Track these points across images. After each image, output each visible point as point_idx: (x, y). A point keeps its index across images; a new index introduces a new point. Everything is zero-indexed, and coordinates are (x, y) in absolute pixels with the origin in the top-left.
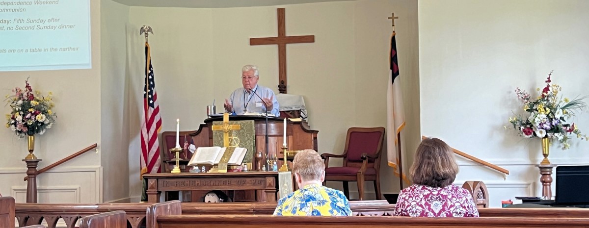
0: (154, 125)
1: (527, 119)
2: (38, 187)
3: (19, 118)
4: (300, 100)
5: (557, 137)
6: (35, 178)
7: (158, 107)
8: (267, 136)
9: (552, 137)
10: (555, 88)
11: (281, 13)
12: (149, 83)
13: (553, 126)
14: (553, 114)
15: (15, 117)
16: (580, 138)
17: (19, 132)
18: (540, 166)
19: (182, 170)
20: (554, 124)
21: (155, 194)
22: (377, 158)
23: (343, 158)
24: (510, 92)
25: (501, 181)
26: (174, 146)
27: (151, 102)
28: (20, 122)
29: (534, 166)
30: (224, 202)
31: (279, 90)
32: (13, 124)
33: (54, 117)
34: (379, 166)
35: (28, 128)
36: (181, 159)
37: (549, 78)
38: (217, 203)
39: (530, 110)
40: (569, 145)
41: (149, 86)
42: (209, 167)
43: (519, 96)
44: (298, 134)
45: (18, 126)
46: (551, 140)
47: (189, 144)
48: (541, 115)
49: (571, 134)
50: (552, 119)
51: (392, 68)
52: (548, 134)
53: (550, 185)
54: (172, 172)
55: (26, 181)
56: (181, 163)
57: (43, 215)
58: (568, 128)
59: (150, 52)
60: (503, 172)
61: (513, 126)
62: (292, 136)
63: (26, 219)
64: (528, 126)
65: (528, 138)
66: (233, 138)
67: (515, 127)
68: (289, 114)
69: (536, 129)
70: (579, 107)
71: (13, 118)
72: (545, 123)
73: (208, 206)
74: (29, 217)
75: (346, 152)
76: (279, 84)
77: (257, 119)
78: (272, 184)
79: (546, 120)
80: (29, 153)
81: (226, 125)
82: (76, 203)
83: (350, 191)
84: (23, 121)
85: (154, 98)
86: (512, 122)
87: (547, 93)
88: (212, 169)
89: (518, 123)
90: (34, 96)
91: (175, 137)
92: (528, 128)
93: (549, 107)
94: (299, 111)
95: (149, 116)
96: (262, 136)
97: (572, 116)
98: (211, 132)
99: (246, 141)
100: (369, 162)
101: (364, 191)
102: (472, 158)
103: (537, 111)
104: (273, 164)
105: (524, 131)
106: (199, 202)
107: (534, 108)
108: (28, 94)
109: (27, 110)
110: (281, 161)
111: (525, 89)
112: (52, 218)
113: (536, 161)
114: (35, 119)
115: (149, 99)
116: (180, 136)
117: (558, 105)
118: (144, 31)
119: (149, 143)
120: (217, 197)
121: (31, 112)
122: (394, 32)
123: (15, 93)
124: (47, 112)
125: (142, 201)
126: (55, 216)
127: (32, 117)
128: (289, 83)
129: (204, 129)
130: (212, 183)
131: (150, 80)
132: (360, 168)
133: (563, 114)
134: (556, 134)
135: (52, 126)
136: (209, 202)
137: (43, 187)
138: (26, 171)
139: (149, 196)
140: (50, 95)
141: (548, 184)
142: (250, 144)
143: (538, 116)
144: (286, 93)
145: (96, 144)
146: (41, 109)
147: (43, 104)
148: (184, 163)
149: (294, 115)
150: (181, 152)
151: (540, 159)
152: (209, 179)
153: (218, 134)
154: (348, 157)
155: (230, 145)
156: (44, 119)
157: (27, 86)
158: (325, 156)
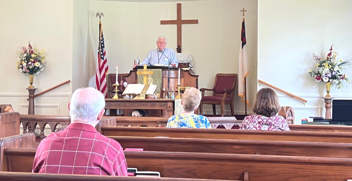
0: (104, 70)
1: (318, 71)
2: (35, 104)
3: (25, 64)
4: (189, 57)
5: (335, 82)
6: (33, 99)
7: (106, 60)
8: (169, 78)
9: (332, 82)
10: (335, 54)
11: (179, 6)
12: (101, 45)
13: (333, 75)
14: (333, 68)
15: (22, 64)
16: (348, 82)
17: (24, 72)
18: (325, 98)
19: (119, 97)
20: (333, 74)
22: (232, 91)
23: (213, 91)
24: (309, 55)
25: (303, 106)
26: (115, 83)
27: (102, 56)
28: (25, 67)
29: (321, 98)
30: (142, 116)
31: (177, 51)
32: (21, 67)
33: (45, 64)
34: (233, 96)
35: (30, 70)
36: (118, 91)
37: (331, 48)
38: (139, 117)
39: (320, 66)
40: (342, 87)
41: (101, 47)
42: (134, 95)
43: (314, 58)
44: (187, 77)
45: (24, 69)
46: (331, 83)
47: (124, 82)
48: (326, 69)
49: (343, 80)
50: (332, 71)
51: (242, 40)
52: (330, 80)
53: (330, 109)
54: (113, 98)
55: (28, 101)
56: (118, 93)
57: (37, 122)
58: (341, 77)
59: (102, 27)
60: (304, 101)
61: (310, 75)
62: (183, 78)
63: (27, 124)
64: (319, 75)
65: (318, 82)
66: (149, 79)
67: (311, 76)
68: (182, 65)
69: (323, 77)
71: (21, 64)
72: (328, 74)
73: (133, 119)
74: (29, 123)
75: (214, 88)
76: (177, 47)
77: (164, 68)
78: (171, 106)
79: (329, 72)
80: (30, 85)
81: (145, 71)
82: (57, 115)
83: (216, 110)
84: (27, 66)
85: (104, 54)
86: (309, 73)
87: (330, 56)
88: (136, 97)
89: (313, 74)
90: (34, 52)
91: (116, 77)
92: (319, 76)
93: (331, 64)
94: (188, 64)
95: (101, 65)
96: (166, 78)
97: (344, 70)
98: (136, 75)
99: (156, 81)
100: (228, 93)
101: (225, 110)
102: (286, 93)
103: (324, 67)
104: (172, 94)
105: (316, 78)
106: (129, 116)
107: (323, 65)
108: (30, 50)
109: (29, 60)
110: (177, 93)
111: (318, 54)
112: (43, 123)
113: (323, 95)
114: (34, 65)
115: (101, 55)
116: (118, 77)
117: (336, 63)
118: (99, 15)
119: (101, 80)
120: (139, 113)
121: (31, 61)
122: (244, 19)
123: (22, 50)
124: (41, 61)
126: (44, 123)
127: (32, 64)
128: (183, 47)
129: (132, 73)
130: (136, 105)
131: (102, 44)
132: (222, 97)
133: (339, 68)
134: (334, 80)
135: (44, 69)
136: (134, 116)
137: (38, 105)
138: (28, 95)
140: (43, 51)
141: (329, 108)
142: (159, 82)
143: (324, 69)
144: (181, 53)
145: (70, 80)
146: (36, 60)
147: (38, 56)
148: (120, 93)
149: (185, 66)
150: (119, 87)
151: (325, 94)
152: (134, 103)
153: (141, 76)
154: (216, 90)
155: (147, 83)
156: (39, 65)
157: (30, 46)
158: (203, 90)
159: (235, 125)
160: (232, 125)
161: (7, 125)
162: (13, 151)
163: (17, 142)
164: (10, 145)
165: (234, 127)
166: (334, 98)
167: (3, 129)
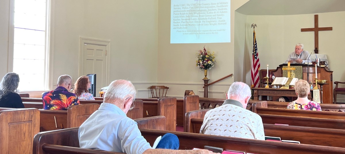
0: (257, 67)
2: (208, 91)
3: (201, 62)
4: (324, 57)
6: (207, 87)
7: (259, 59)
8: (308, 73)
11: (316, 17)
12: (255, 48)
17: (201, 68)
19: (269, 87)
21: (257, 96)
26: (266, 76)
27: (256, 56)
28: (201, 64)
31: (315, 52)
32: (199, 65)
33: (215, 62)
35: (205, 66)
38: (284, 102)
41: (255, 50)
42: (281, 86)
44: (323, 73)
47: (272, 76)
54: (265, 87)
55: (204, 88)
57: (210, 103)
59: (256, 35)
62: (320, 73)
63: (204, 104)
66: (292, 73)
71: (199, 62)
73: (280, 103)
76: (314, 49)
77: (304, 66)
80: (205, 77)
81: (289, 68)
84: (203, 64)
90: (207, 53)
91: (267, 72)
94: (324, 62)
95: (255, 63)
96: (306, 73)
98: (282, 71)
99: (298, 76)
106: (277, 101)
108: (204, 52)
109: (204, 59)
114: (207, 63)
115: (255, 55)
116: (269, 72)
118: (253, 26)
119: (255, 74)
120: (284, 99)
121: (206, 60)
123: (199, 52)
124: (212, 60)
126: (215, 104)
128: (320, 49)
129: (279, 69)
130: (282, 93)
135: (214, 66)
136: (281, 101)
137: (211, 91)
138: (204, 84)
139: (254, 97)
140: (214, 53)
142: (300, 76)
144: (318, 53)
145: (232, 74)
146: (210, 59)
147: (211, 57)
148: (270, 84)
149: (322, 63)
150: (269, 79)
152: (281, 92)
153: (285, 72)
155: (291, 76)
156: (211, 63)
157: (204, 49)
158: (337, 83)
161: (191, 104)
162: (196, 120)
164: (195, 116)
167: (188, 107)
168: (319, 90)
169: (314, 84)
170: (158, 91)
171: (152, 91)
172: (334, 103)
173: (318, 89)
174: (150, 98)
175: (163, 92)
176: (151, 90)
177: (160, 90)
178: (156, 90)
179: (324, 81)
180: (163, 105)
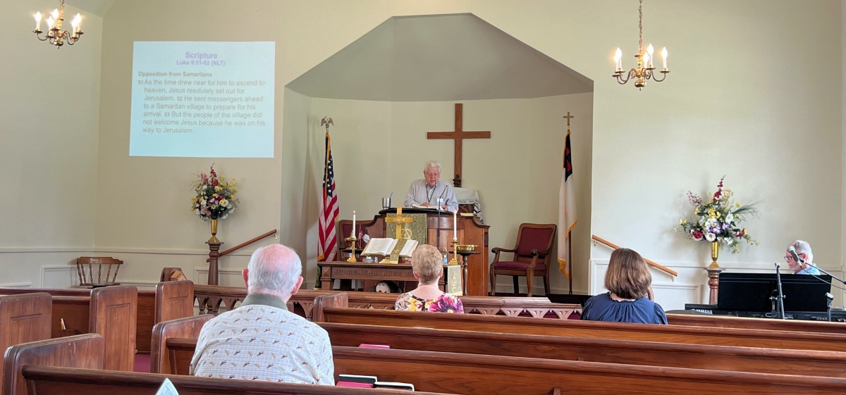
0: (332, 214)
1: (698, 223)
2: (219, 268)
3: (204, 202)
4: (474, 195)
5: (726, 241)
6: (217, 259)
7: (336, 196)
8: (438, 230)
9: (721, 241)
10: (727, 193)
11: (459, 109)
12: (328, 173)
13: (723, 230)
14: (724, 219)
15: (200, 201)
16: (750, 243)
17: (203, 215)
18: (709, 269)
19: (357, 260)
20: (724, 228)
21: (328, 281)
22: (547, 254)
23: (514, 253)
24: (681, 195)
25: (669, 282)
26: (349, 236)
27: (330, 191)
28: (204, 206)
29: (702, 269)
30: (393, 292)
32: (197, 208)
33: (237, 203)
34: (549, 262)
35: (212, 212)
36: (356, 249)
37: (721, 183)
39: (701, 214)
40: (738, 250)
41: (328, 176)
42: (381, 257)
43: (690, 199)
44: (469, 228)
45: (202, 210)
46: (721, 245)
47: (364, 235)
48: (712, 219)
49: (740, 239)
50: (722, 223)
51: (565, 166)
52: (718, 238)
54: (348, 260)
55: (209, 263)
58: (738, 233)
59: (330, 142)
60: (670, 274)
61: (683, 229)
62: (463, 231)
63: (206, 301)
64: (698, 229)
65: (697, 242)
66: (406, 230)
67: (685, 230)
69: (705, 233)
70: (751, 212)
71: (198, 202)
72: (715, 227)
73: (378, 297)
74: (208, 299)
75: (517, 247)
76: (453, 178)
77: (430, 213)
79: (716, 224)
80: (212, 236)
81: (399, 218)
83: (520, 286)
84: (207, 205)
85: (333, 187)
86: (682, 225)
87: (718, 197)
88: (384, 260)
89: (688, 227)
90: (219, 182)
91: (352, 225)
92: (698, 232)
93: (719, 211)
94: (473, 206)
95: (328, 205)
96: (434, 230)
97: (743, 221)
98: (385, 224)
99: (418, 234)
100: (539, 257)
101: (533, 286)
103: (708, 215)
105: (694, 234)
106: (371, 292)
107: (705, 212)
108: (212, 179)
109: (212, 195)
110: (451, 254)
111: (697, 193)
112: (231, 300)
113: (704, 264)
114: (219, 204)
115: (328, 188)
116: (356, 226)
117: (729, 210)
118: (325, 122)
119: (327, 230)
120: (387, 287)
121: (215, 197)
122: (569, 131)
123: (200, 179)
124: (230, 198)
125: (316, 287)
126: (233, 299)
127: (216, 202)
128: (464, 177)
129: (378, 219)
130: (383, 274)
131: (329, 170)
132: (530, 263)
133: (734, 218)
134: (726, 239)
135: (234, 211)
136: (380, 291)
137: (224, 269)
138: (209, 254)
139: (323, 283)
140: (234, 182)
141: (716, 287)
142: (421, 236)
143: (708, 220)
144: (460, 187)
145: (276, 231)
146: (224, 195)
147: (226, 189)
148: (358, 252)
149: (468, 209)
150: (356, 242)
151: (709, 262)
152: (380, 270)
153: (391, 225)
154: (520, 252)
155: (403, 236)
156: (227, 205)
157: (212, 172)
158: (497, 251)
159: (549, 311)
160: (545, 311)
161: (174, 302)
162: (180, 342)
163: (187, 329)
164: (176, 333)
165: (548, 315)
166: (724, 269)
167: (166, 307)
168: (460, 266)
169: (450, 252)
170: (95, 270)
171: (81, 269)
172: (490, 295)
173: (459, 264)
174: (76, 287)
175: (109, 271)
176: (78, 267)
177: (100, 268)
178: (90, 268)
179: (470, 248)
180: (104, 305)
